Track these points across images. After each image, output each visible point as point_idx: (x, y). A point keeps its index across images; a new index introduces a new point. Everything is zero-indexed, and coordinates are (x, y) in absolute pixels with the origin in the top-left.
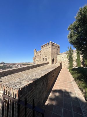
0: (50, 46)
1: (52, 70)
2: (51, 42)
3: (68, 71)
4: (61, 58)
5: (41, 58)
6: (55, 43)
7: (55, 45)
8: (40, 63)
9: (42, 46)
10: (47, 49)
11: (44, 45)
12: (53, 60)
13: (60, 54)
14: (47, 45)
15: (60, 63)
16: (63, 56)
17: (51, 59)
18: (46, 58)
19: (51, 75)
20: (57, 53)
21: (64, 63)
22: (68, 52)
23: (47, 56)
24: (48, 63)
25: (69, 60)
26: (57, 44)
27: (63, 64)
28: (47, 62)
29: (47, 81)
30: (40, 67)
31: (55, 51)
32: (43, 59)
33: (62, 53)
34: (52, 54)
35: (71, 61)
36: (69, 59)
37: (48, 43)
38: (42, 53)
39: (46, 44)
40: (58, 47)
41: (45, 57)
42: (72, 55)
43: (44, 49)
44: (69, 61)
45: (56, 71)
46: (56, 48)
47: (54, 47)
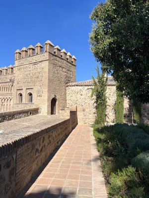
0: (46, 56)
1: (38, 130)
2: (48, 42)
3: (92, 133)
4: (79, 96)
5: (14, 92)
6: (63, 50)
7: (62, 54)
8: (8, 111)
9: (18, 51)
10: (35, 63)
11: (24, 49)
12: (54, 102)
13: (76, 83)
14: (38, 50)
15: (71, 112)
16: (84, 92)
17: (46, 98)
18: (31, 94)
19: (33, 146)
20: (67, 82)
21: (84, 110)
22: (97, 80)
23: (36, 88)
24: (35, 111)
25: (95, 104)
26: (69, 54)
27: (82, 113)
28: (33, 107)
29: (12, 165)
30: (6, 123)
31: (62, 74)
32: (21, 95)
33: (80, 83)
34: (50, 81)
35: (100, 107)
36: (97, 102)
37: (39, 44)
38: (18, 75)
39: (31, 47)
40: (71, 63)
41: (29, 91)
42: (104, 90)
43: (25, 61)
44: (97, 108)
45: (54, 134)
46: (64, 65)
47: (59, 62)
